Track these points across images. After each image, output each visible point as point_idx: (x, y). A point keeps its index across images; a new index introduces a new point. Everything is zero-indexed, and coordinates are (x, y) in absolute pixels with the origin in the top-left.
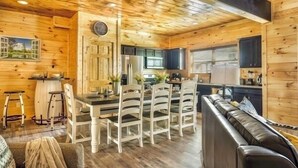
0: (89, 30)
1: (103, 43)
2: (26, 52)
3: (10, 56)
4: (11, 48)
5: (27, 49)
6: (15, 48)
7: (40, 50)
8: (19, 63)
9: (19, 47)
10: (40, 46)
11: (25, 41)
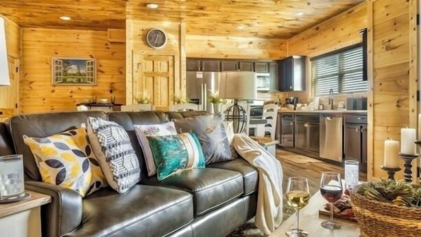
0: (142, 42)
1: (159, 58)
2: (80, 75)
3: (64, 81)
4: (65, 71)
5: (82, 72)
6: (69, 72)
7: (95, 72)
8: (74, 88)
9: (73, 69)
10: (95, 67)
11: (80, 63)
